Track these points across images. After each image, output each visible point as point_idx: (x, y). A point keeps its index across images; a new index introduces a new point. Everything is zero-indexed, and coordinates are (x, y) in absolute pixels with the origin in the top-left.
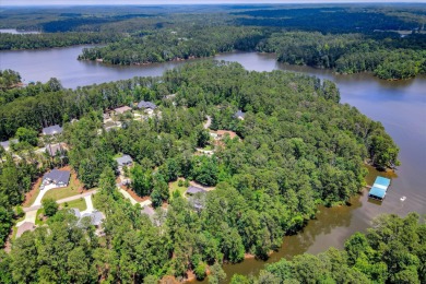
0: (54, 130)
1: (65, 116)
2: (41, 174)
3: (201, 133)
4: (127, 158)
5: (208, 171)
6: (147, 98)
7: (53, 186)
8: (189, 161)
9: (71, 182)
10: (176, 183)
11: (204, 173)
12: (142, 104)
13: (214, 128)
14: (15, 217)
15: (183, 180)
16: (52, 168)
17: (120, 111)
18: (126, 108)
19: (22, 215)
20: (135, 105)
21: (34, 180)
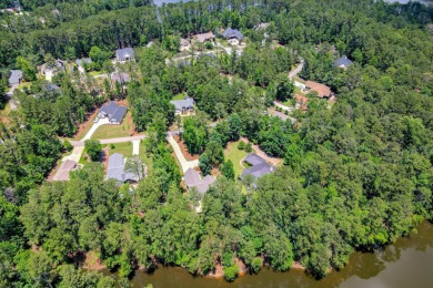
0: (126, 54)
1: (143, 38)
2: (99, 104)
3: (282, 84)
4: (190, 102)
5: (276, 140)
6: (235, 26)
7: (106, 121)
8: (255, 122)
9: (125, 120)
10: (236, 144)
11: (271, 140)
12: (229, 31)
13: (304, 76)
14: (62, 150)
15: (246, 141)
16: (112, 99)
17: (201, 38)
18: (210, 35)
19: (71, 148)
20: (221, 31)
21: (91, 110)
